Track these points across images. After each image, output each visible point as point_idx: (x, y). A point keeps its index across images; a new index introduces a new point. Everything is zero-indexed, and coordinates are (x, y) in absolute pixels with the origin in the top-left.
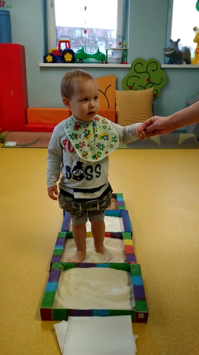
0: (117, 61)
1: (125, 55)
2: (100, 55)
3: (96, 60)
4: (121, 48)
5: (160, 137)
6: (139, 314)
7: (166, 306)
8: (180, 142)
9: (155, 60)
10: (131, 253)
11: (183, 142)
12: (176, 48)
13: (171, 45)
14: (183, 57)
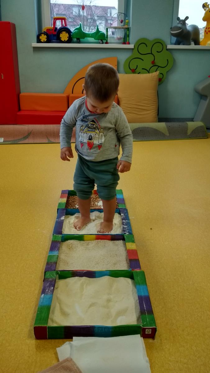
0: (118, 41)
1: (128, 34)
2: (100, 34)
3: (95, 39)
4: (123, 27)
5: (167, 126)
6: (147, 330)
7: (175, 321)
8: (189, 132)
9: (161, 40)
10: (134, 258)
11: (192, 132)
12: (184, 27)
13: (178, 23)
14: (191, 37)
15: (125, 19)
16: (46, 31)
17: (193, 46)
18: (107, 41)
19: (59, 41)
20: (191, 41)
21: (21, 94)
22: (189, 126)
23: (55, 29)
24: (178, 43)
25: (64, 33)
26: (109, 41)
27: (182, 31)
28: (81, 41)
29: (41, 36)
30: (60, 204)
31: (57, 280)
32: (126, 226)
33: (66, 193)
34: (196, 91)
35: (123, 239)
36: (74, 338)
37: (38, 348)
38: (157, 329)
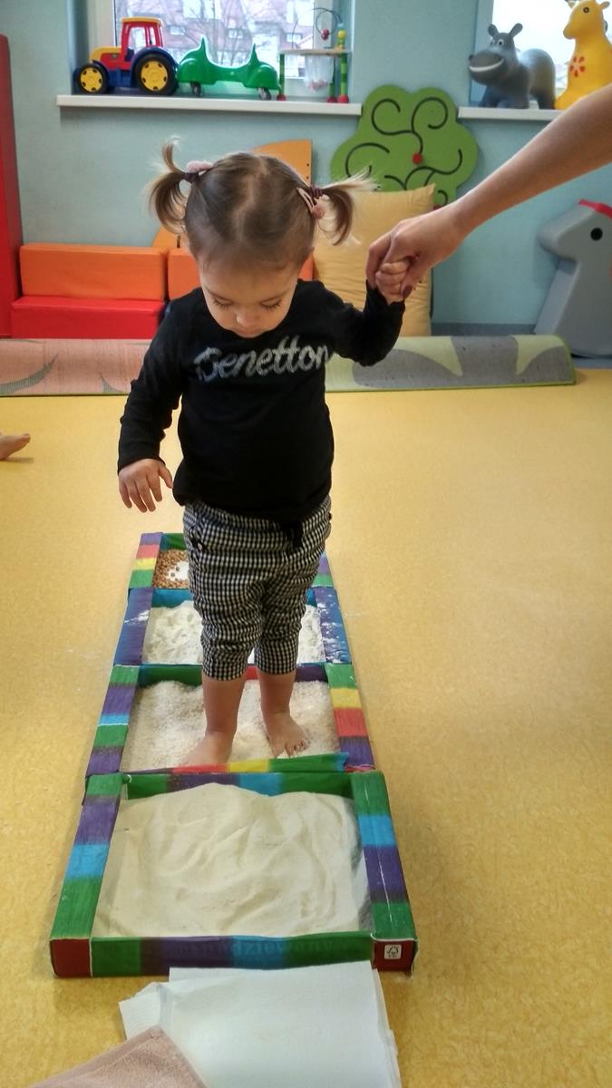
0: (314, 92)
1: (343, 71)
2: (260, 71)
3: (246, 86)
4: (327, 51)
5: (457, 347)
6: (387, 948)
7: (472, 920)
8: (521, 366)
9: (440, 91)
10: (355, 734)
11: (531, 365)
12: (507, 54)
13: (492, 43)
14: (530, 86)
15: (335, 29)
16: (98, 59)
17: (533, 111)
18: (281, 92)
19: (138, 89)
20: (529, 96)
21: (23, 248)
22: (520, 347)
23: (126, 53)
24: (491, 101)
25: (153, 65)
26: (286, 93)
27: (504, 68)
28: (206, 92)
29: (85, 73)
30: (135, 574)
31: (121, 802)
32: (332, 640)
33: (156, 543)
34: (544, 246)
35: (323, 678)
36: (173, 971)
37: (62, 1002)
38: (419, 946)
